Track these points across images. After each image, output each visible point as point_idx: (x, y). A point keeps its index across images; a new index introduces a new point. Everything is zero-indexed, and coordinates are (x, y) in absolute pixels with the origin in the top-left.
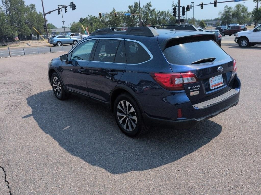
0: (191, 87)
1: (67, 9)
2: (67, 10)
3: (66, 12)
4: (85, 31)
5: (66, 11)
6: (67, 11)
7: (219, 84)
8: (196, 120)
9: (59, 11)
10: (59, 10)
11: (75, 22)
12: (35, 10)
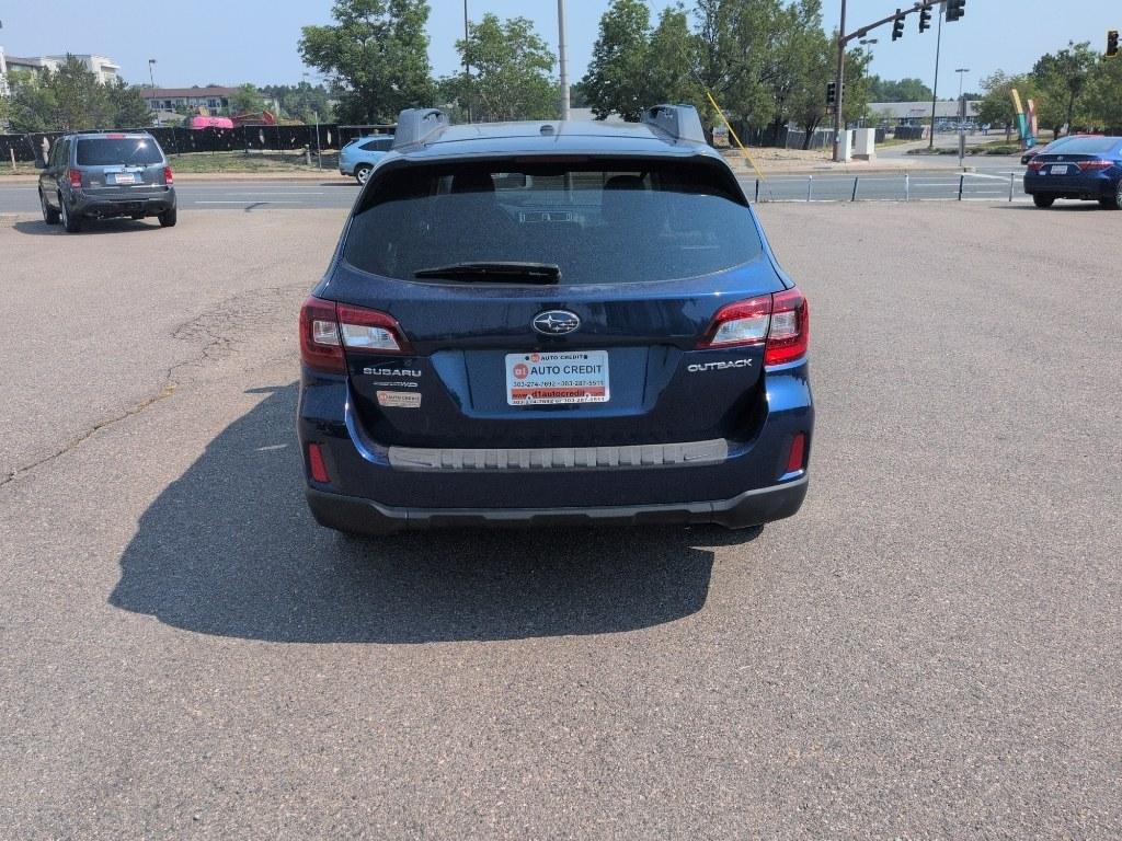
0: (377, 371)
1: (929, 18)
2: (927, 22)
3: (921, 31)
4: (1022, 118)
5: (923, 26)
6: (928, 27)
7: (580, 393)
8: (378, 508)
9: (898, 26)
10: (901, 22)
11: (1001, 75)
12: (818, 22)
